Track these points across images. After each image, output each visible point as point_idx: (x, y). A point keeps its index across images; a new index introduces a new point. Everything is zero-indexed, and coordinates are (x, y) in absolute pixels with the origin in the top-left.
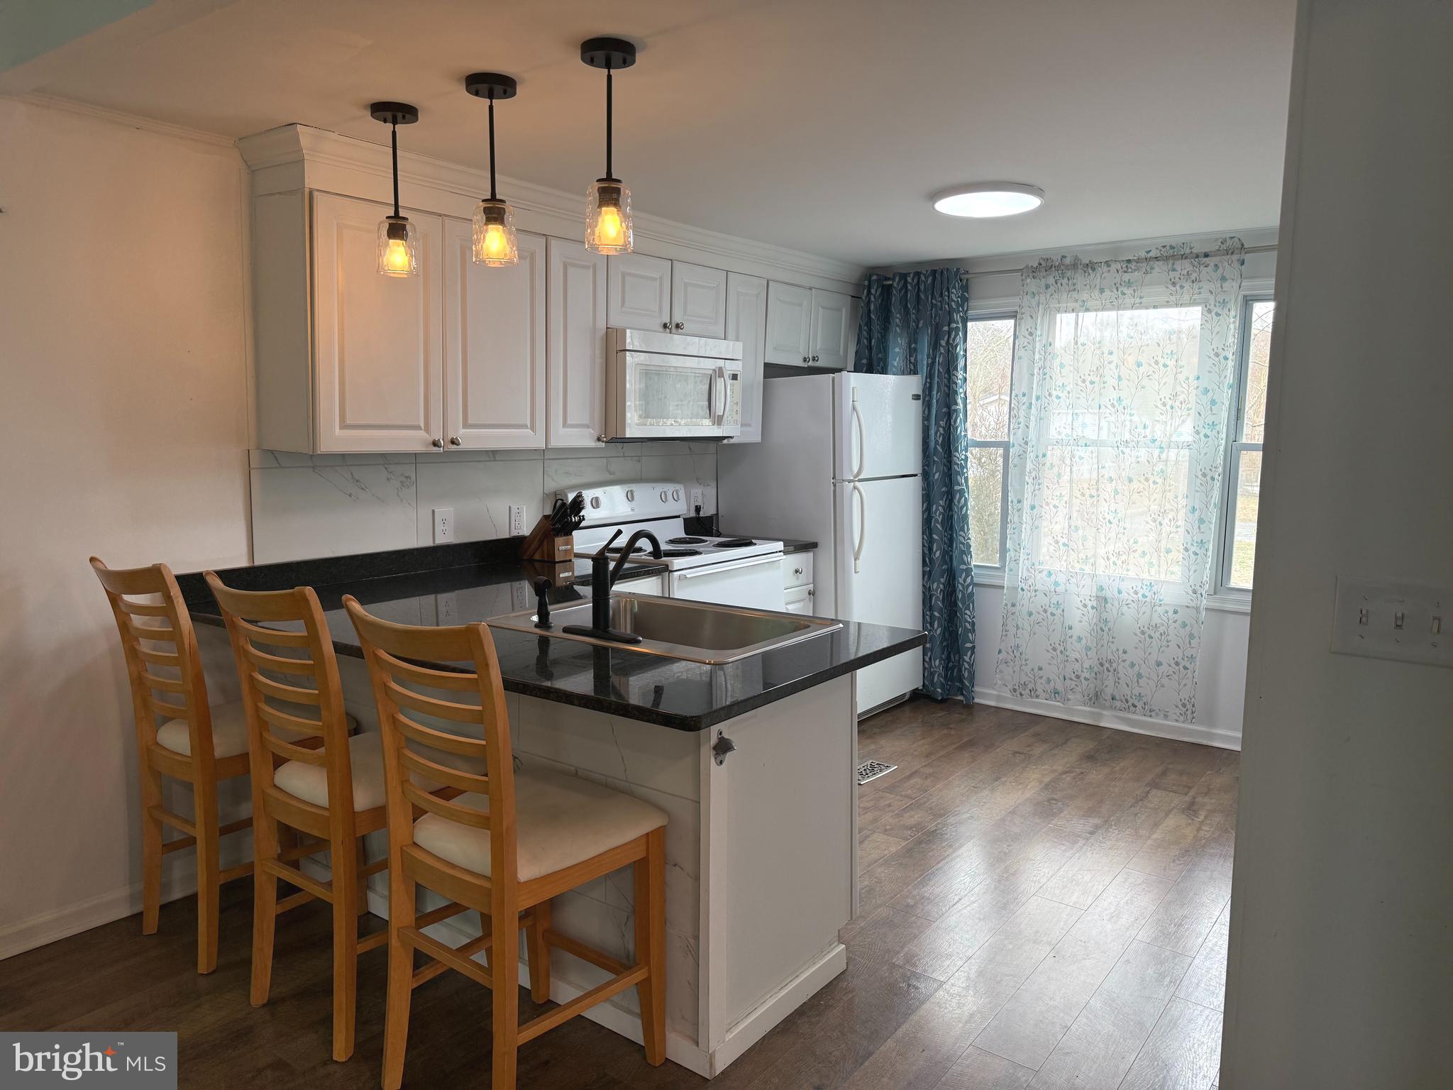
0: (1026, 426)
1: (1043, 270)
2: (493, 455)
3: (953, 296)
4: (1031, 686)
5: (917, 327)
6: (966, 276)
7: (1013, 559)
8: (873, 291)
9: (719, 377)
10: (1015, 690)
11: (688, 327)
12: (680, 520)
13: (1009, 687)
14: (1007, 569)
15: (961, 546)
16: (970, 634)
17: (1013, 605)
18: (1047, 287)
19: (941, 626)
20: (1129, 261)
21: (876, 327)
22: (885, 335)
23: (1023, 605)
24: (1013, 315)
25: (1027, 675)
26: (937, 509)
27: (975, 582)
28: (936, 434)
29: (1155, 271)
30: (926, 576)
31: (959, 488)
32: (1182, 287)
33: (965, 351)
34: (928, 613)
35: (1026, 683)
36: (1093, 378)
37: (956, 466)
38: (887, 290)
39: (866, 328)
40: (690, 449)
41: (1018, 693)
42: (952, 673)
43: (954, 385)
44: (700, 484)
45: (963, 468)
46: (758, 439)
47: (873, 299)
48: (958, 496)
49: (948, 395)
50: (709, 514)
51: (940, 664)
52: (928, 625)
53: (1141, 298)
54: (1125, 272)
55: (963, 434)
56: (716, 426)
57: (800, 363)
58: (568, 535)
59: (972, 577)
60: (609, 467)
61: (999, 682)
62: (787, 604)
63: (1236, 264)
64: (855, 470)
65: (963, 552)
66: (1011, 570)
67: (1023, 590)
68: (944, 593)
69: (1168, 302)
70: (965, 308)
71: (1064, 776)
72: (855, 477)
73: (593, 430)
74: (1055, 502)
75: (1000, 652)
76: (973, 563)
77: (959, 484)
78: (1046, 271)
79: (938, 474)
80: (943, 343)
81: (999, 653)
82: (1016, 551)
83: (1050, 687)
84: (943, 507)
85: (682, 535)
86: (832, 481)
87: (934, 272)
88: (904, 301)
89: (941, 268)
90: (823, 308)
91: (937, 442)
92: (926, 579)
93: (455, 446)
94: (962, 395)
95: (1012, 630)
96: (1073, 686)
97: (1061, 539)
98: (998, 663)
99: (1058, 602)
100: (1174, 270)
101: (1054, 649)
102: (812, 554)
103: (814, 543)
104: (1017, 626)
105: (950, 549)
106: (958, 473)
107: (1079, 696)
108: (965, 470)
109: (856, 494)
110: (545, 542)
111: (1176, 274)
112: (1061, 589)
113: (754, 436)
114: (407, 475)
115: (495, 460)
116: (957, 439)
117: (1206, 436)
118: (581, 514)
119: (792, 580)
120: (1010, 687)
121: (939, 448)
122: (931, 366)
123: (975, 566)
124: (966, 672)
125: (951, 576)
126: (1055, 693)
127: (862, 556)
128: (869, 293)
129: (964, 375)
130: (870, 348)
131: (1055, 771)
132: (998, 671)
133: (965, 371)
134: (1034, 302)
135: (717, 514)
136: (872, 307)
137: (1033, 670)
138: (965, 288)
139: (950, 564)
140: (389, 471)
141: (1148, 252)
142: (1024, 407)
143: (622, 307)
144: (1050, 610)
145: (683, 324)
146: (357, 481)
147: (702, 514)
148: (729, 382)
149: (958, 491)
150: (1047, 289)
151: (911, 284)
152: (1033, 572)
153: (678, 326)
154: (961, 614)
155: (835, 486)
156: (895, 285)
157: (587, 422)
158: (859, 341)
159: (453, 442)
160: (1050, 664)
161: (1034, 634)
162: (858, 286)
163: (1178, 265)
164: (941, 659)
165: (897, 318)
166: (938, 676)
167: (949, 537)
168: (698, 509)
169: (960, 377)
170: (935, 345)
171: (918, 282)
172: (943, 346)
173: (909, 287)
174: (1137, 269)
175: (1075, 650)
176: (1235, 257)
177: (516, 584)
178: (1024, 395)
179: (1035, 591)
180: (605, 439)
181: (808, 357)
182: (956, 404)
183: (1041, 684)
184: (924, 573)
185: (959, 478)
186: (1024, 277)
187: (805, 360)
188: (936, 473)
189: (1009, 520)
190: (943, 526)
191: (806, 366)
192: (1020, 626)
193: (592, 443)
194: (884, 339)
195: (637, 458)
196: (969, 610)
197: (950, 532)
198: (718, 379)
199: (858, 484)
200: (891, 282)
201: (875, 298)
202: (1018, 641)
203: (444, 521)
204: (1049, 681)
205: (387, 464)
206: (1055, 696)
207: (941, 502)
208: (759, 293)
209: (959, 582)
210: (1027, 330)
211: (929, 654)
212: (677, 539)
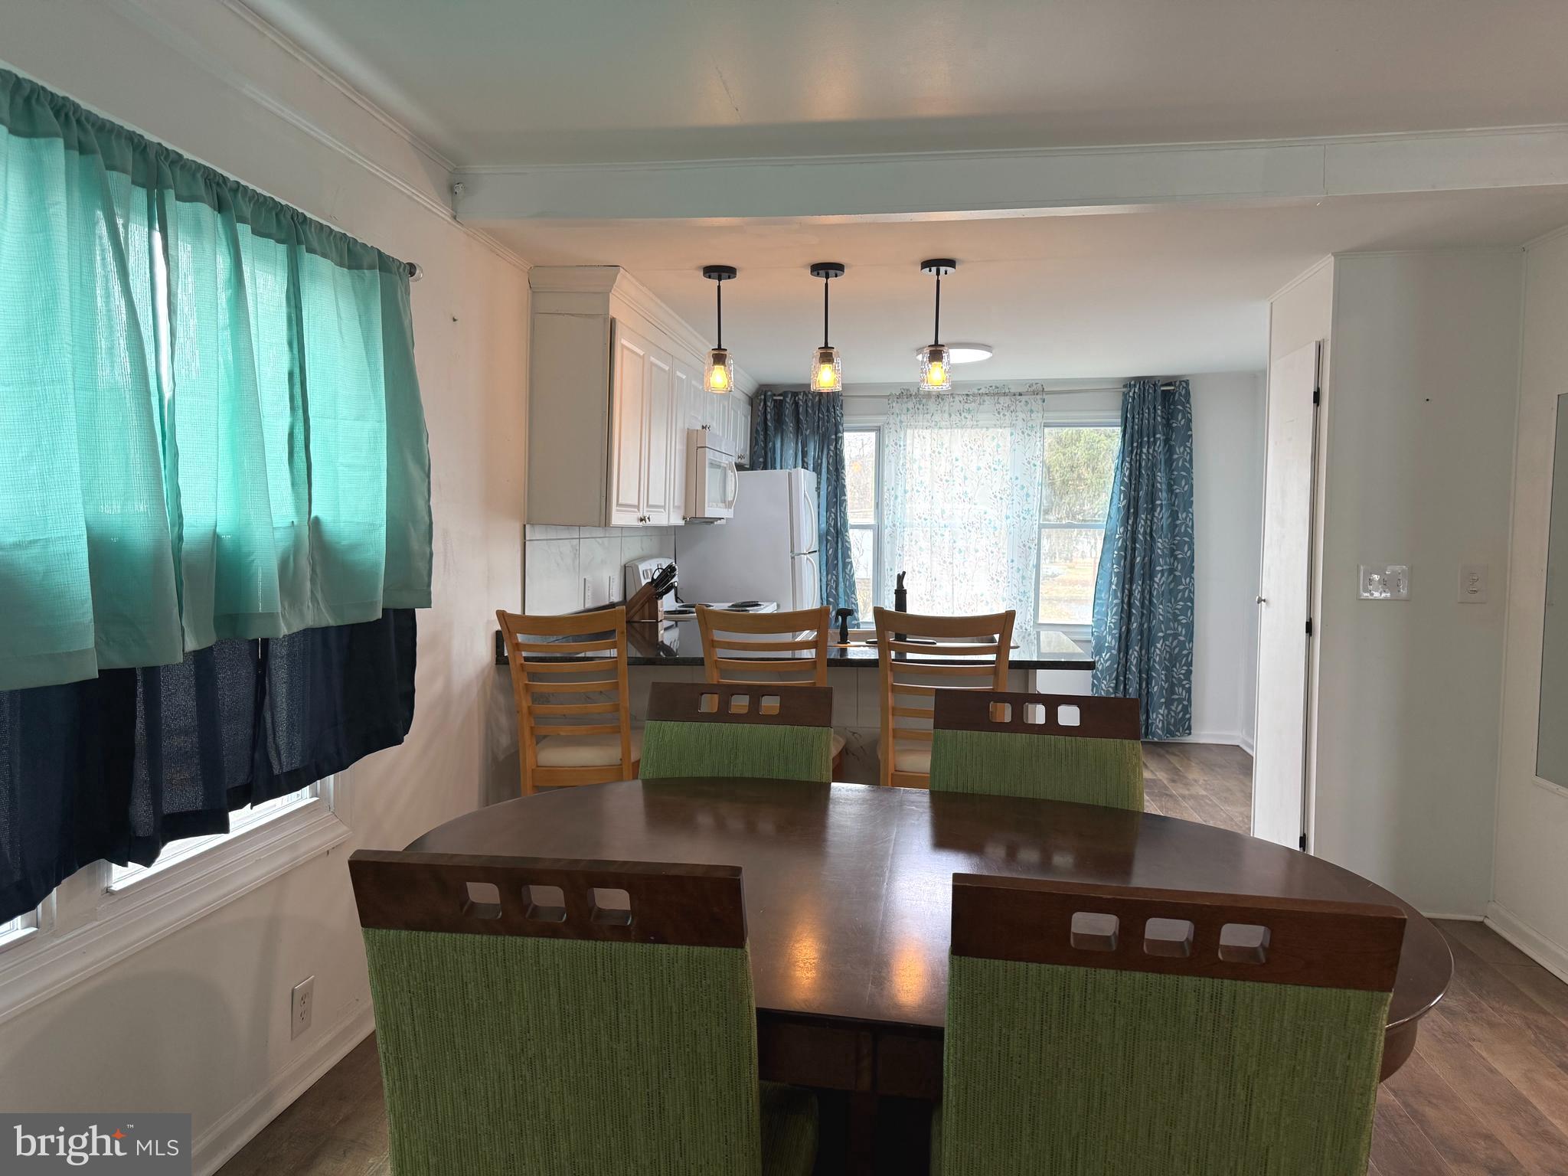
1: (904, 397)
5: (806, 433)
6: (841, 398)
8: (768, 403)
18: (908, 410)
20: (967, 395)
24: (876, 429)
29: (987, 402)
32: (1004, 415)
36: (947, 478)
38: (779, 406)
47: (768, 409)
49: (836, 488)
53: (977, 421)
54: (966, 402)
56: (727, 510)
63: (1040, 402)
64: (808, 545)
69: (995, 425)
70: (843, 422)
72: (807, 551)
78: (906, 398)
88: (796, 413)
100: (999, 403)
111: (1000, 406)
117: (1024, 519)
122: (819, 464)
128: (765, 404)
130: (766, 449)
134: (898, 420)
136: (769, 417)
138: (841, 407)
141: (979, 390)
145: (710, 427)
151: (802, 400)
156: (787, 400)
162: (755, 398)
163: (1002, 399)
165: (790, 426)
171: (807, 399)
172: (832, 450)
173: (799, 402)
174: (974, 401)
176: (1039, 397)
180: (686, 519)
181: (740, 455)
186: (889, 401)
187: (739, 457)
191: (738, 462)
193: (682, 522)
198: (729, 471)
199: (809, 556)
200: (783, 398)
201: (770, 409)
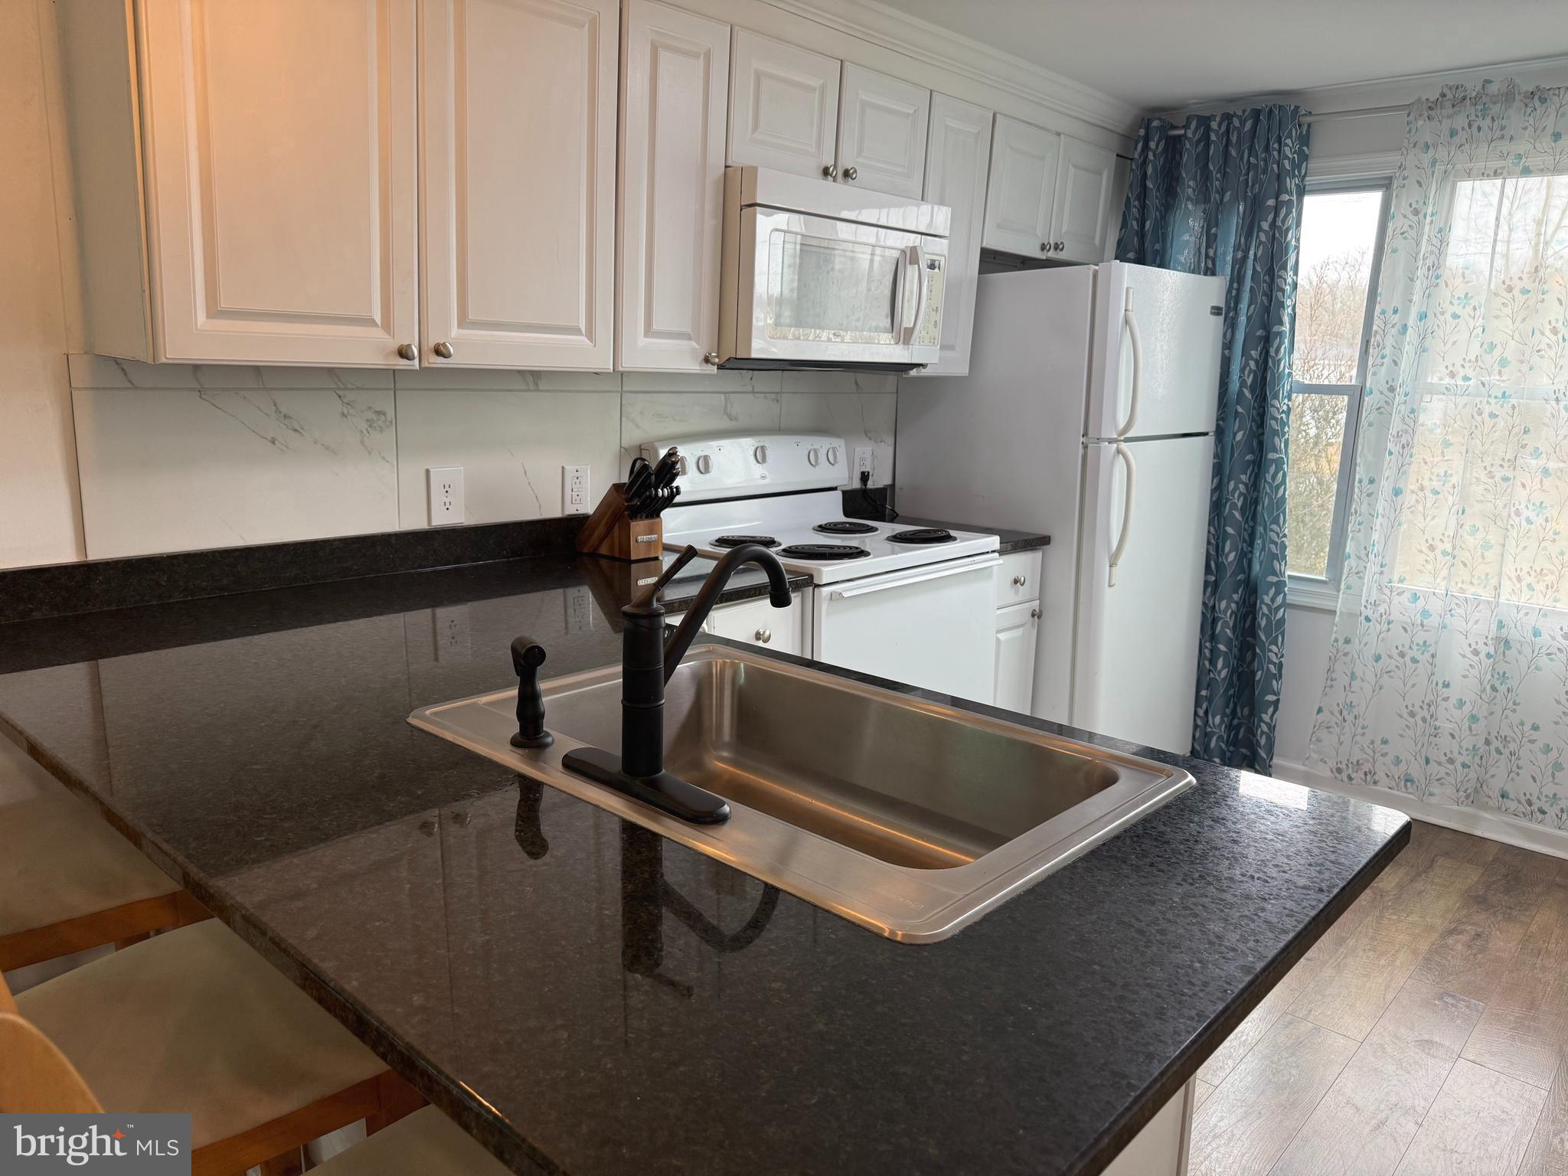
0: (1394, 361)
1: (1448, 104)
2: (533, 378)
3: (1287, 149)
4: (1366, 767)
5: (1222, 200)
6: (1309, 119)
7: (1354, 570)
8: (1152, 145)
9: (910, 264)
10: (1339, 771)
11: (861, 174)
12: (838, 496)
13: (1330, 764)
14: (1343, 586)
15: (1273, 547)
16: (1274, 682)
17: (1347, 641)
18: (1453, 133)
19: (1229, 667)
21: (1154, 200)
22: (1166, 214)
23: (1366, 644)
24: (1385, 184)
25: (1362, 749)
26: (1236, 488)
27: (1287, 601)
28: (1242, 370)
30: (1209, 590)
31: (1275, 456)
33: (1298, 240)
34: (1208, 644)
35: (1361, 762)
37: (1273, 422)
38: (1174, 146)
39: (1136, 203)
40: (857, 384)
41: (1344, 776)
42: (1237, 734)
43: (1280, 294)
44: (870, 439)
45: (1284, 424)
46: (962, 369)
47: (1151, 156)
48: (1272, 470)
49: (1267, 310)
50: (880, 485)
51: (1222, 721)
52: (1207, 663)
55: (1287, 371)
56: (900, 346)
57: (1034, 252)
58: (652, 517)
59: (1285, 594)
60: (729, 406)
61: (1315, 756)
62: (998, 632)
64: (1122, 424)
65: (1275, 557)
66: (1348, 587)
67: (1368, 619)
68: (1236, 617)
70: (1303, 172)
71: (1450, 941)
72: (1120, 435)
73: (698, 343)
74: (1436, 484)
75: (1320, 710)
76: (1288, 573)
77: (1275, 450)
78: (1453, 106)
79: (1242, 432)
80: (1265, 226)
81: (1318, 713)
82: (1359, 558)
83: (1396, 772)
84: (1246, 485)
85: (840, 517)
86: (1082, 439)
87: (1256, 114)
88: (1204, 159)
89: (1270, 104)
90: (1073, 166)
91: (1243, 383)
92: (1208, 594)
93: (441, 360)
94: (1290, 310)
95: (1342, 680)
96: (1442, 774)
97: (1440, 544)
98: (1315, 727)
99: (1425, 642)
101: (1412, 714)
102: (1041, 554)
103: (1045, 537)
104: (1353, 674)
105: (1249, 549)
106: (1276, 433)
107: (1450, 791)
108: (1286, 429)
109: (1120, 464)
110: (617, 526)
112: (1433, 621)
113: (959, 367)
114: (377, 410)
115: (537, 390)
116: (1278, 378)
118: (674, 484)
119: (1010, 595)
120: (1332, 763)
121: (1247, 392)
122: (1240, 264)
123: (1290, 577)
124: (1264, 737)
125: (1251, 591)
126: (1407, 781)
127: (1121, 561)
128: (1146, 147)
129: (1295, 278)
130: (1142, 235)
131: (1431, 928)
132: (1314, 739)
133: (1296, 273)
134: (1426, 158)
135: (893, 486)
136: (1150, 170)
137: (1373, 742)
138: (1305, 140)
139: (1247, 573)
140: (345, 401)
142: (1394, 331)
143: (753, 132)
144: (1410, 654)
145: (855, 171)
146: (285, 416)
147: (870, 485)
148: (926, 271)
149: (1274, 461)
150: (1451, 136)
151: (1217, 132)
152: (1389, 594)
153: (846, 174)
154: (1264, 652)
155: (1085, 447)
156: (1190, 134)
157: (688, 329)
158: (1124, 225)
159: (439, 351)
160: (1401, 736)
161: (1381, 688)
162: (1128, 139)
164: (1224, 715)
165: (1189, 187)
166: (1217, 738)
167: (1250, 531)
168: (865, 477)
169: (1289, 280)
170: (1249, 229)
171: (1228, 130)
172: (1264, 231)
173: (1213, 137)
175: (1450, 718)
177: (572, 592)
178: (1395, 312)
179: (1389, 624)
180: (717, 360)
181: (1049, 243)
182: (1281, 323)
183: (1384, 764)
184: (1206, 584)
185: (1277, 440)
186: (1411, 118)
187: (1043, 248)
188: (1239, 430)
189: (1353, 510)
190: (1243, 515)
191: (1044, 258)
192: (1359, 674)
193: (695, 367)
194: (1162, 224)
195: (773, 396)
196: (1277, 645)
197: (1251, 524)
198: (908, 266)
199: (1124, 446)
200: (1182, 132)
201: (1154, 156)
202: (1351, 697)
203: (447, 488)
204: (1398, 761)
205: (340, 389)
206: (1406, 786)
207: (1243, 477)
208: (978, 133)
209: (1262, 602)
210: (1410, 205)
211: (1204, 706)
212: (830, 524)
